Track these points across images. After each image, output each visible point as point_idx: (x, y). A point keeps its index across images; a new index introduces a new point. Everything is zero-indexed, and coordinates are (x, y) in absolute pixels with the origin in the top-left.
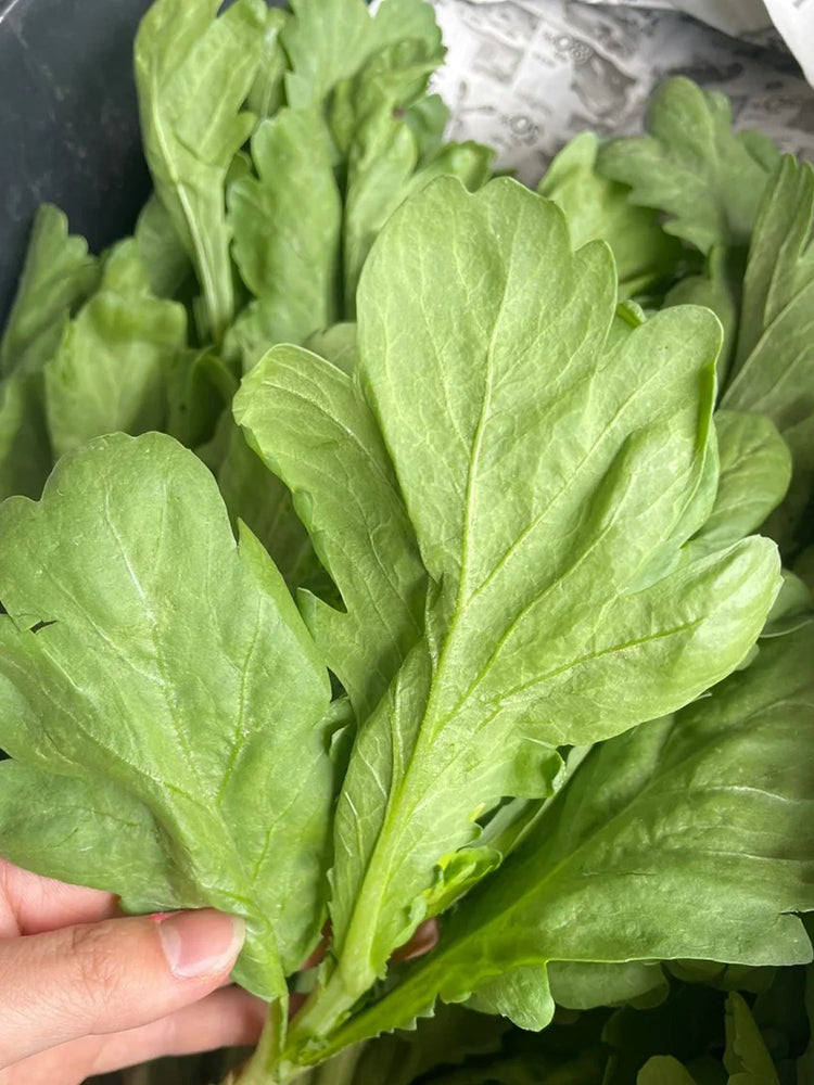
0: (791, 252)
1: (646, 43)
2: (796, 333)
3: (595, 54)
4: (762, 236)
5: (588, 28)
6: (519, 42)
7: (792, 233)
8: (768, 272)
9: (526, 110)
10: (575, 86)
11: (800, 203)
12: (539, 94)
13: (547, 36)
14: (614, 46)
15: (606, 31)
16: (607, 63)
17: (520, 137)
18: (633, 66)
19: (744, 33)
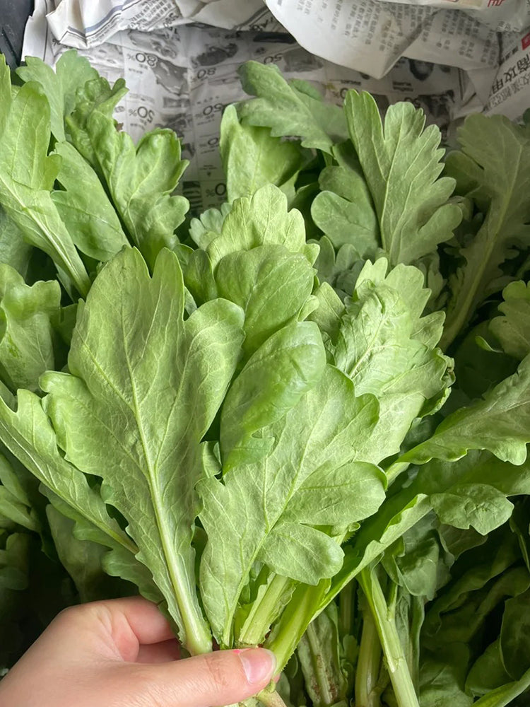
0: (378, 139)
1: (180, 46)
2: (402, 178)
3: (160, 60)
4: (357, 135)
5: (147, 45)
6: (117, 64)
7: (373, 129)
8: (371, 152)
9: (141, 104)
10: (158, 82)
11: (370, 113)
12: (143, 93)
13: (130, 57)
14: (165, 52)
15: (157, 44)
16: (167, 63)
17: (145, 119)
18: (180, 61)
19: (236, 27)
